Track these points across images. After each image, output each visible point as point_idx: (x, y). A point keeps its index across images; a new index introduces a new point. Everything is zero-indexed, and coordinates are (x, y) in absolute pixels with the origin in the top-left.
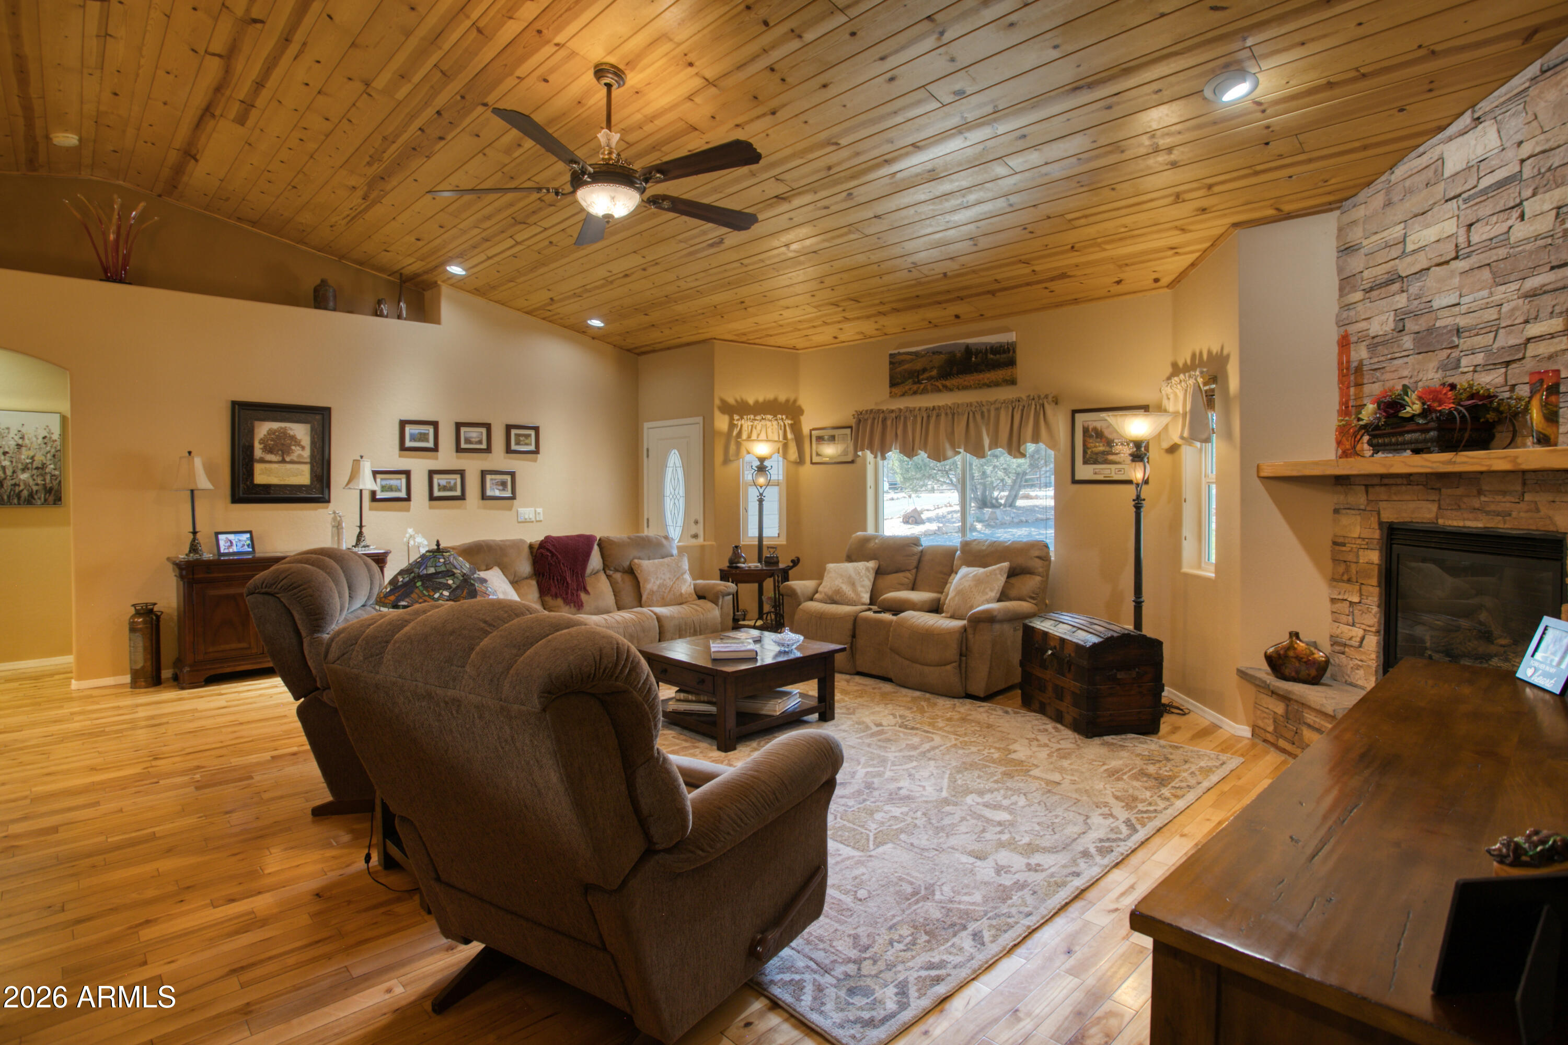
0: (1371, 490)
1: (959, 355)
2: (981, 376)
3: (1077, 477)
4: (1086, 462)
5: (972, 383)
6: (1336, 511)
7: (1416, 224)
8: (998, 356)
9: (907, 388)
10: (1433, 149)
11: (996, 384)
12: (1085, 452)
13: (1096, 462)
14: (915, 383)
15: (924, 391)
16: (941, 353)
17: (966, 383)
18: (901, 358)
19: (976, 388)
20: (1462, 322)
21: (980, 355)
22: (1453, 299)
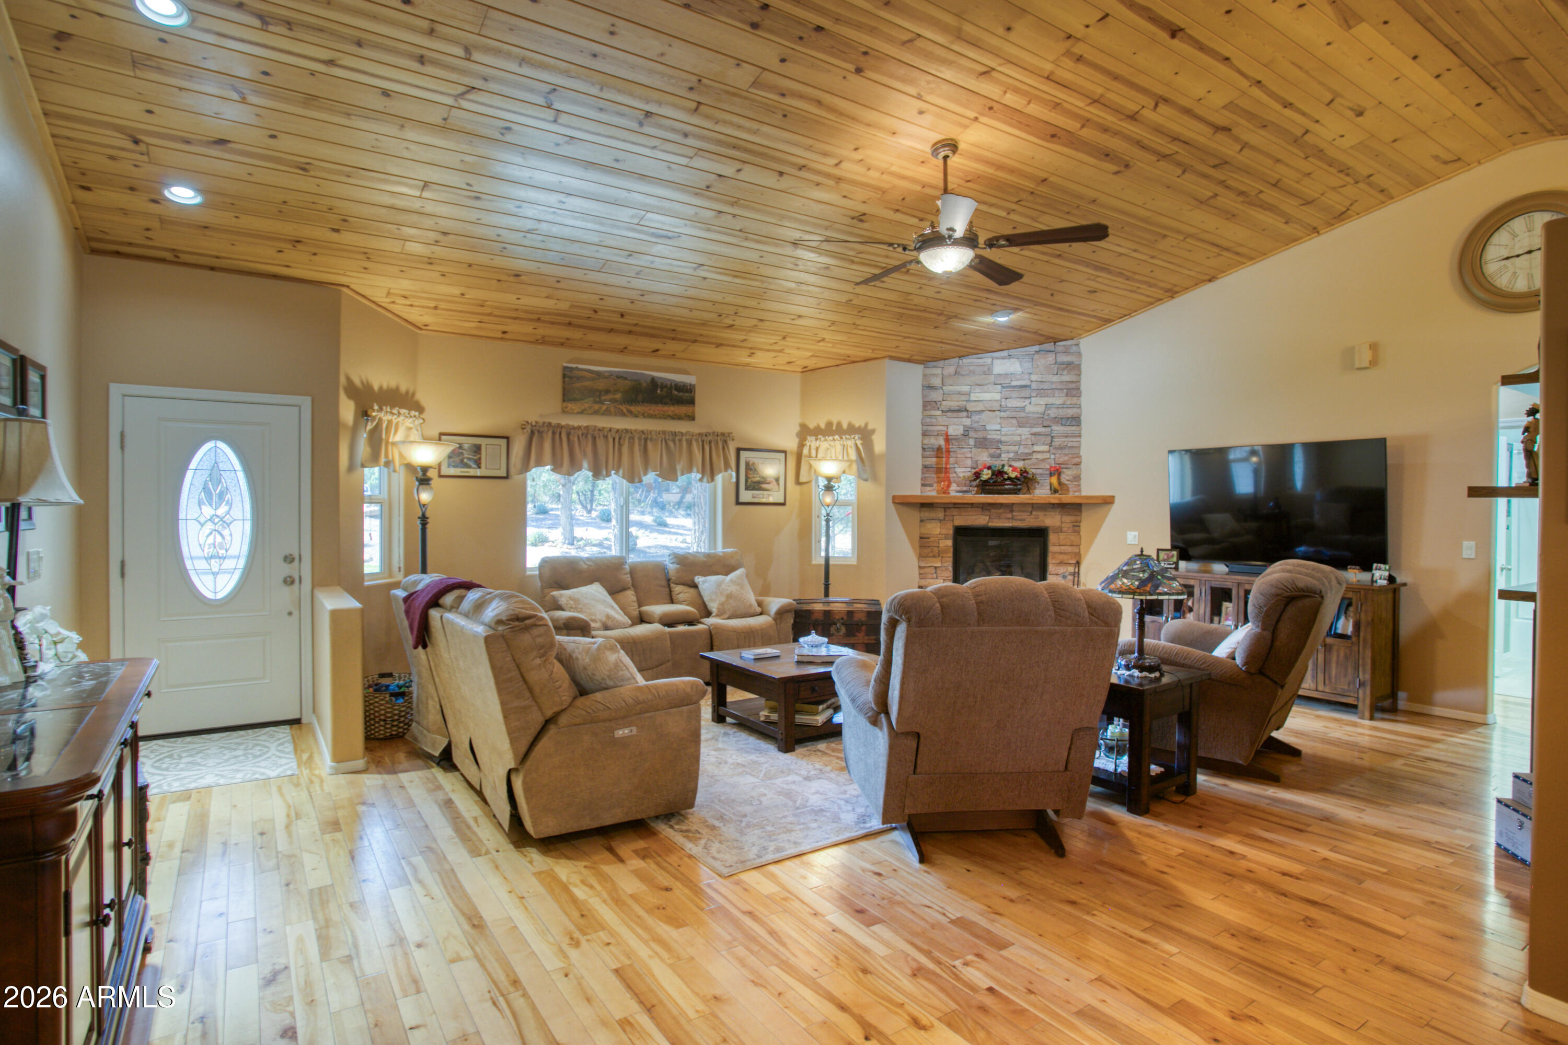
0: (948, 510)
1: (644, 385)
2: (666, 408)
3: (741, 500)
4: (747, 489)
5: (657, 412)
6: (922, 521)
7: (978, 389)
8: (681, 394)
9: (586, 405)
10: (986, 359)
11: (680, 418)
12: (746, 481)
13: (754, 489)
14: (595, 402)
15: (607, 413)
16: (626, 379)
17: (651, 412)
18: (584, 374)
19: (660, 418)
20: (1003, 439)
21: (665, 390)
22: (998, 427)
